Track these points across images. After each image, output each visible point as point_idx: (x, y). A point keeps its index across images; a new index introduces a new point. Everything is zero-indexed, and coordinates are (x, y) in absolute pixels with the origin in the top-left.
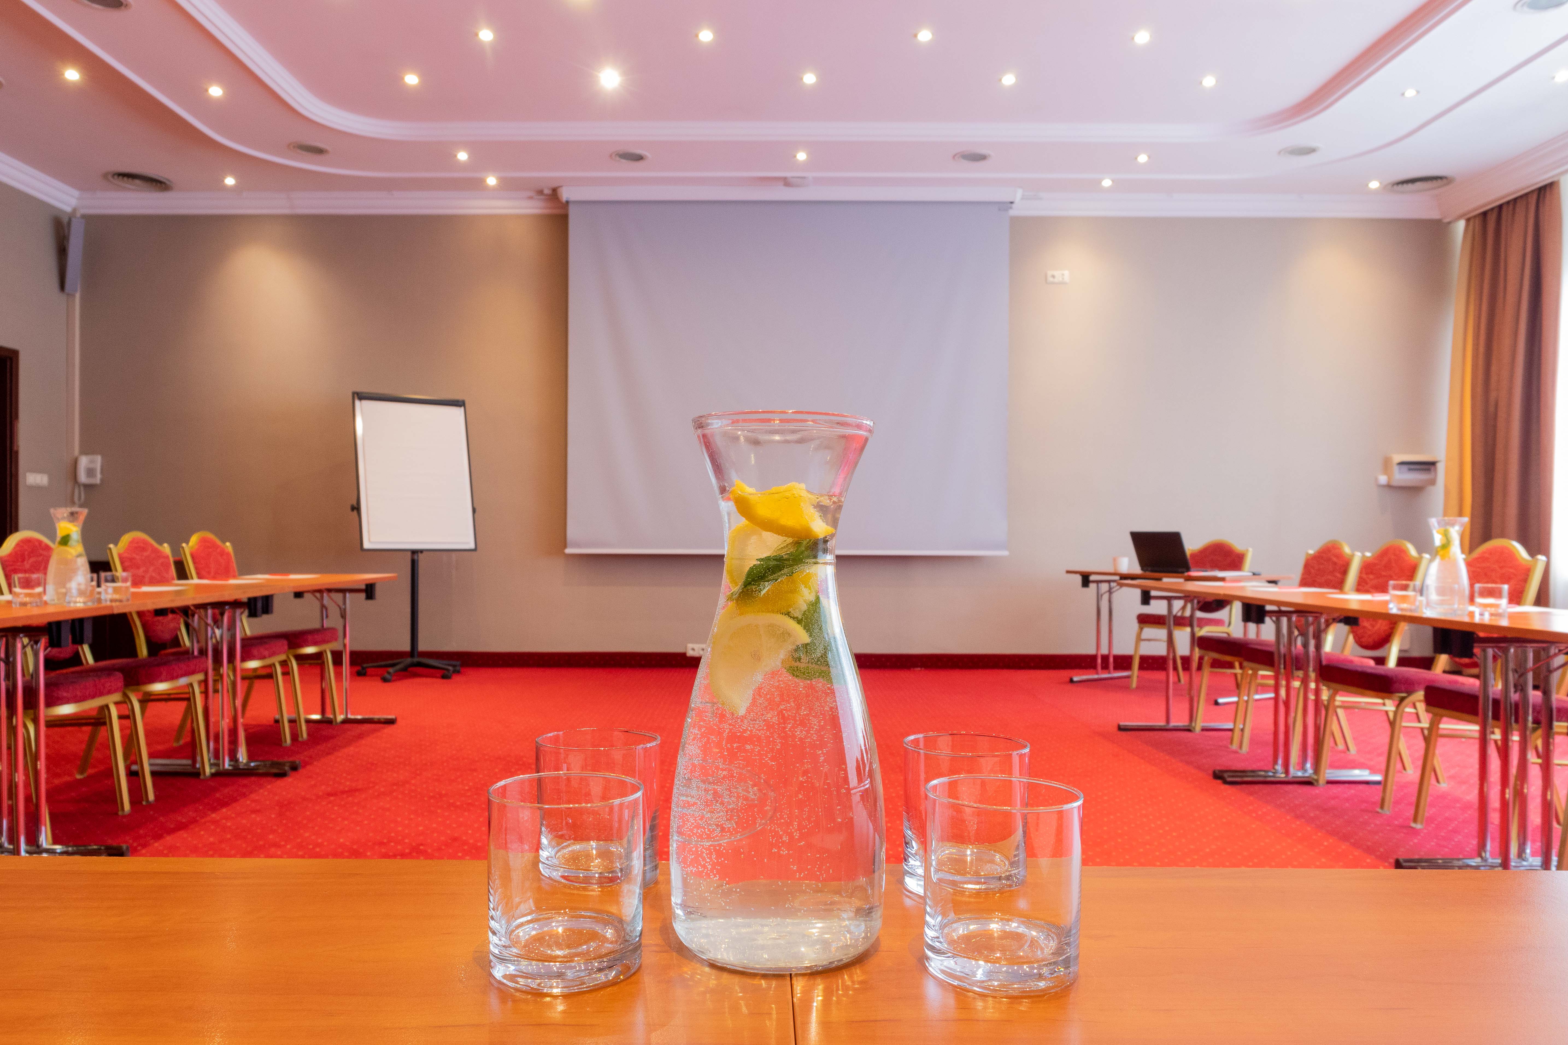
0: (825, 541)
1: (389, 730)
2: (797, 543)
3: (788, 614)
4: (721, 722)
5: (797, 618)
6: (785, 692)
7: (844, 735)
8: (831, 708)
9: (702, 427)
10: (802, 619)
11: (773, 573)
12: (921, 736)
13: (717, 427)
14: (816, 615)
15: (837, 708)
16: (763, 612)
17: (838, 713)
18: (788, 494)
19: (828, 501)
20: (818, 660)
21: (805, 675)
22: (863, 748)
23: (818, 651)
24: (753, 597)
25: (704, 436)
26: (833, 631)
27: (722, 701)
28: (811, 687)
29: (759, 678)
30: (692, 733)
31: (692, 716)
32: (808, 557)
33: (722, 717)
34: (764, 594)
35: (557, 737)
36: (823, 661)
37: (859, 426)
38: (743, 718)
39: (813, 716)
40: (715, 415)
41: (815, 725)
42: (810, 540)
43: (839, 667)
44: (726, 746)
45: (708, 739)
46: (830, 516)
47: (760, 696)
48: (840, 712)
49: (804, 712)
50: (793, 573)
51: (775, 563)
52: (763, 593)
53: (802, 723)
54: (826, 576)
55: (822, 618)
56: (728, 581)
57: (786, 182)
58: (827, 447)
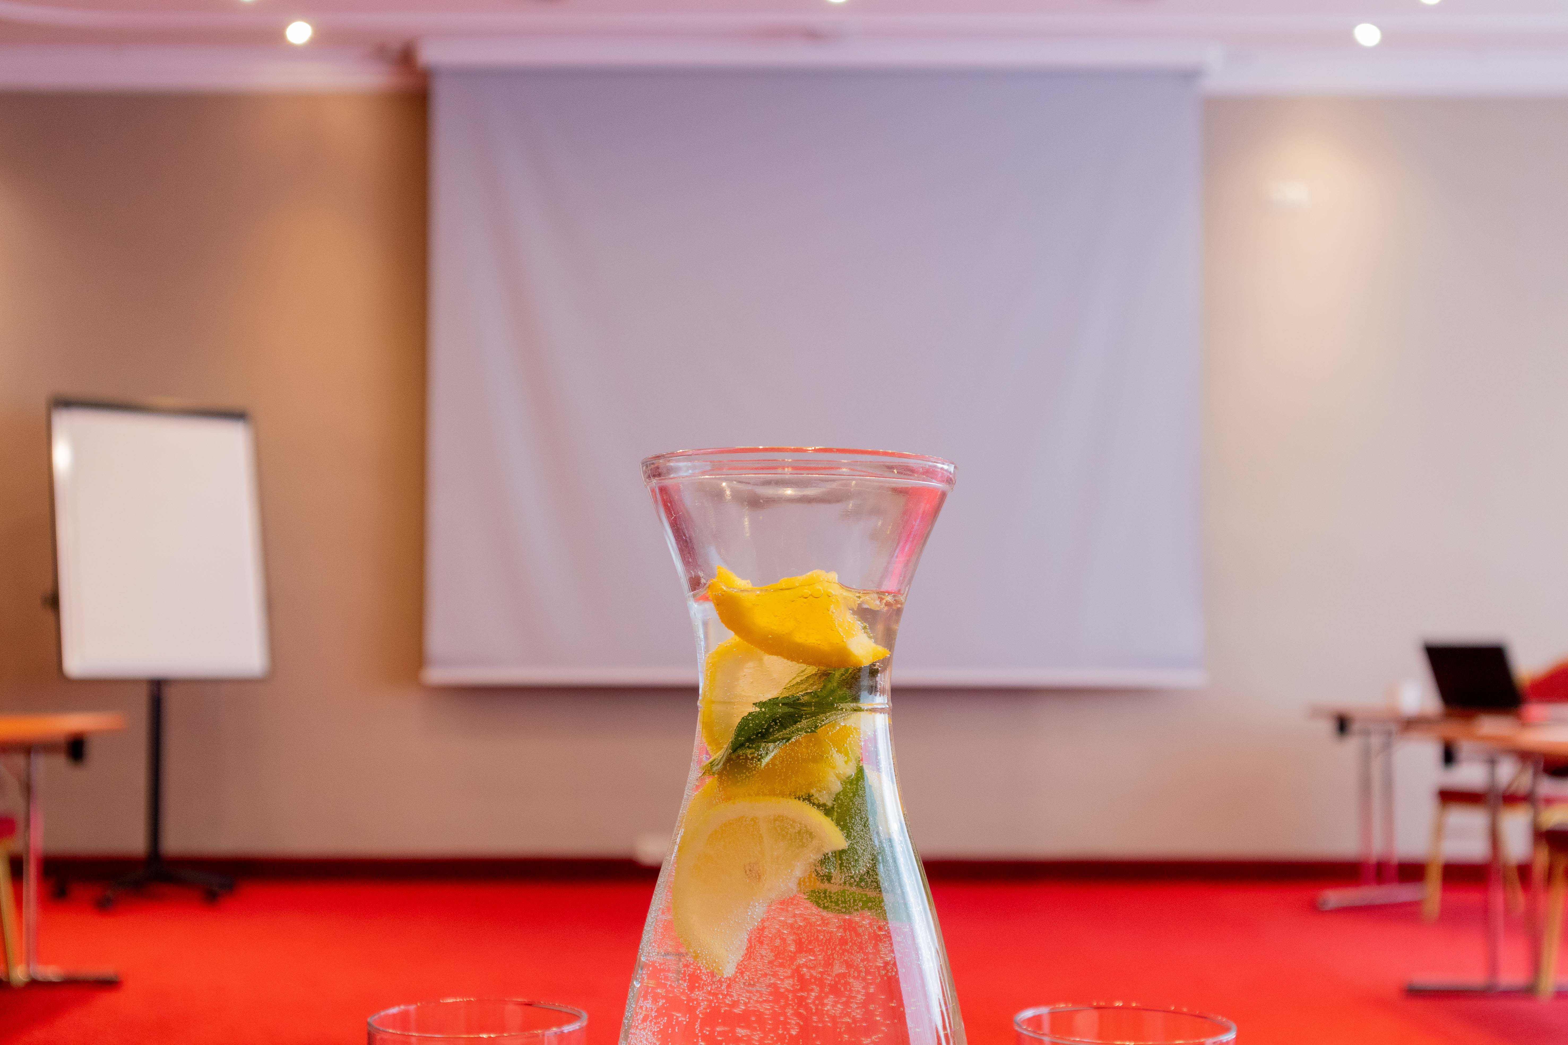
0: (873, 672)
1: (106, 1000)
2: (825, 675)
3: (809, 798)
4: (692, 988)
5: (824, 805)
6: (805, 935)
7: (908, 1011)
8: (886, 964)
9: (659, 475)
10: (833, 808)
11: (783, 726)
12: (1043, 1010)
13: (685, 474)
14: (857, 799)
15: (895, 964)
16: (765, 795)
17: (897, 973)
18: (807, 591)
19: (878, 602)
20: (861, 880)
21: (838, 905)
22: (942, 1034)
23: (861, 863)
24: (748, 769)
25: (663, 490)
26: (888, 828)
27: (695, 952)
28: (850, 926)
29: (758, 911)
30: (641, 1007)
31: (643, 978)
32: (843, 699)
33: (694, 981)
34: (768, 764)
35: (404, 1015)
36: (869, 881)
37: (929, 473)
38: (731, 982)
39: (854, 977)
40: (682, 454)
41: (858, 992)
42: (847, 670)
43: (899, 892)
44: (701, 1031)
45: (670, 1018)
46: (880, 628)
47: (761, 943)
48: (901, 971)
49: (838, 969)
50: (816, 727)
51: (787, 709)
52: (766, 761)
53: (835, 990)
54: (875, 731)
55: (869, 807)
56: (704, 740)
57: (812, 35)
58: (876, 511)
